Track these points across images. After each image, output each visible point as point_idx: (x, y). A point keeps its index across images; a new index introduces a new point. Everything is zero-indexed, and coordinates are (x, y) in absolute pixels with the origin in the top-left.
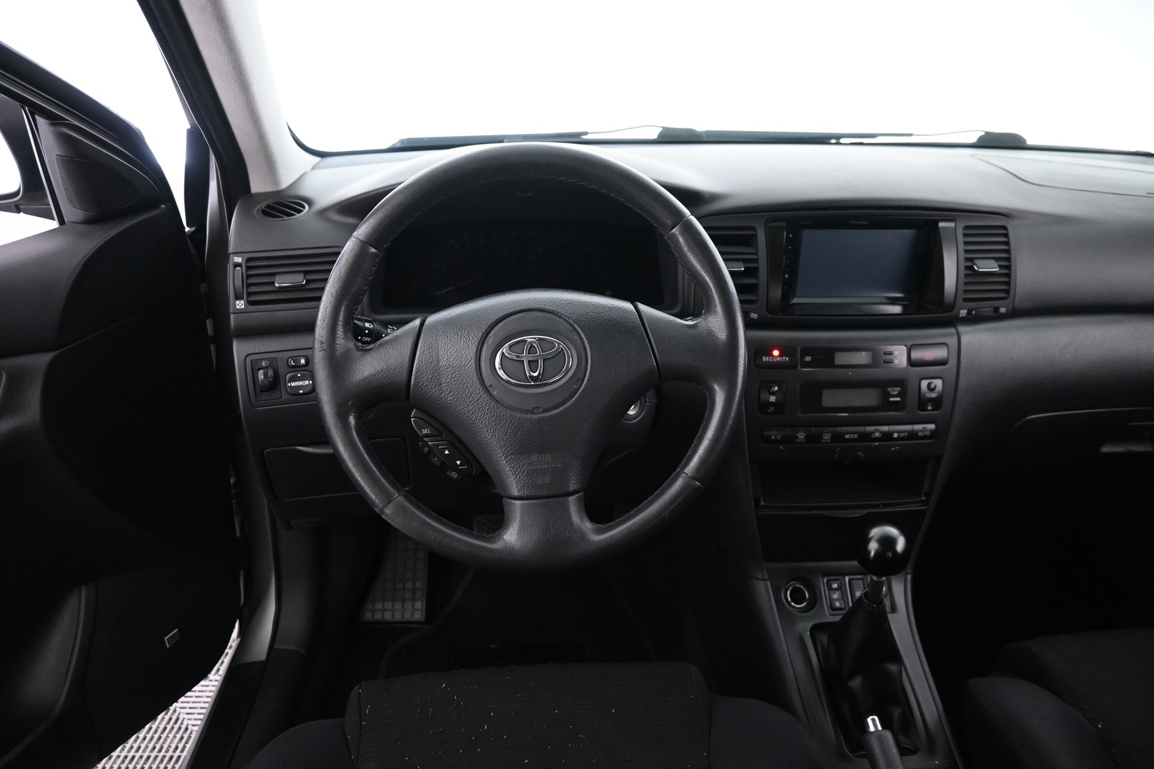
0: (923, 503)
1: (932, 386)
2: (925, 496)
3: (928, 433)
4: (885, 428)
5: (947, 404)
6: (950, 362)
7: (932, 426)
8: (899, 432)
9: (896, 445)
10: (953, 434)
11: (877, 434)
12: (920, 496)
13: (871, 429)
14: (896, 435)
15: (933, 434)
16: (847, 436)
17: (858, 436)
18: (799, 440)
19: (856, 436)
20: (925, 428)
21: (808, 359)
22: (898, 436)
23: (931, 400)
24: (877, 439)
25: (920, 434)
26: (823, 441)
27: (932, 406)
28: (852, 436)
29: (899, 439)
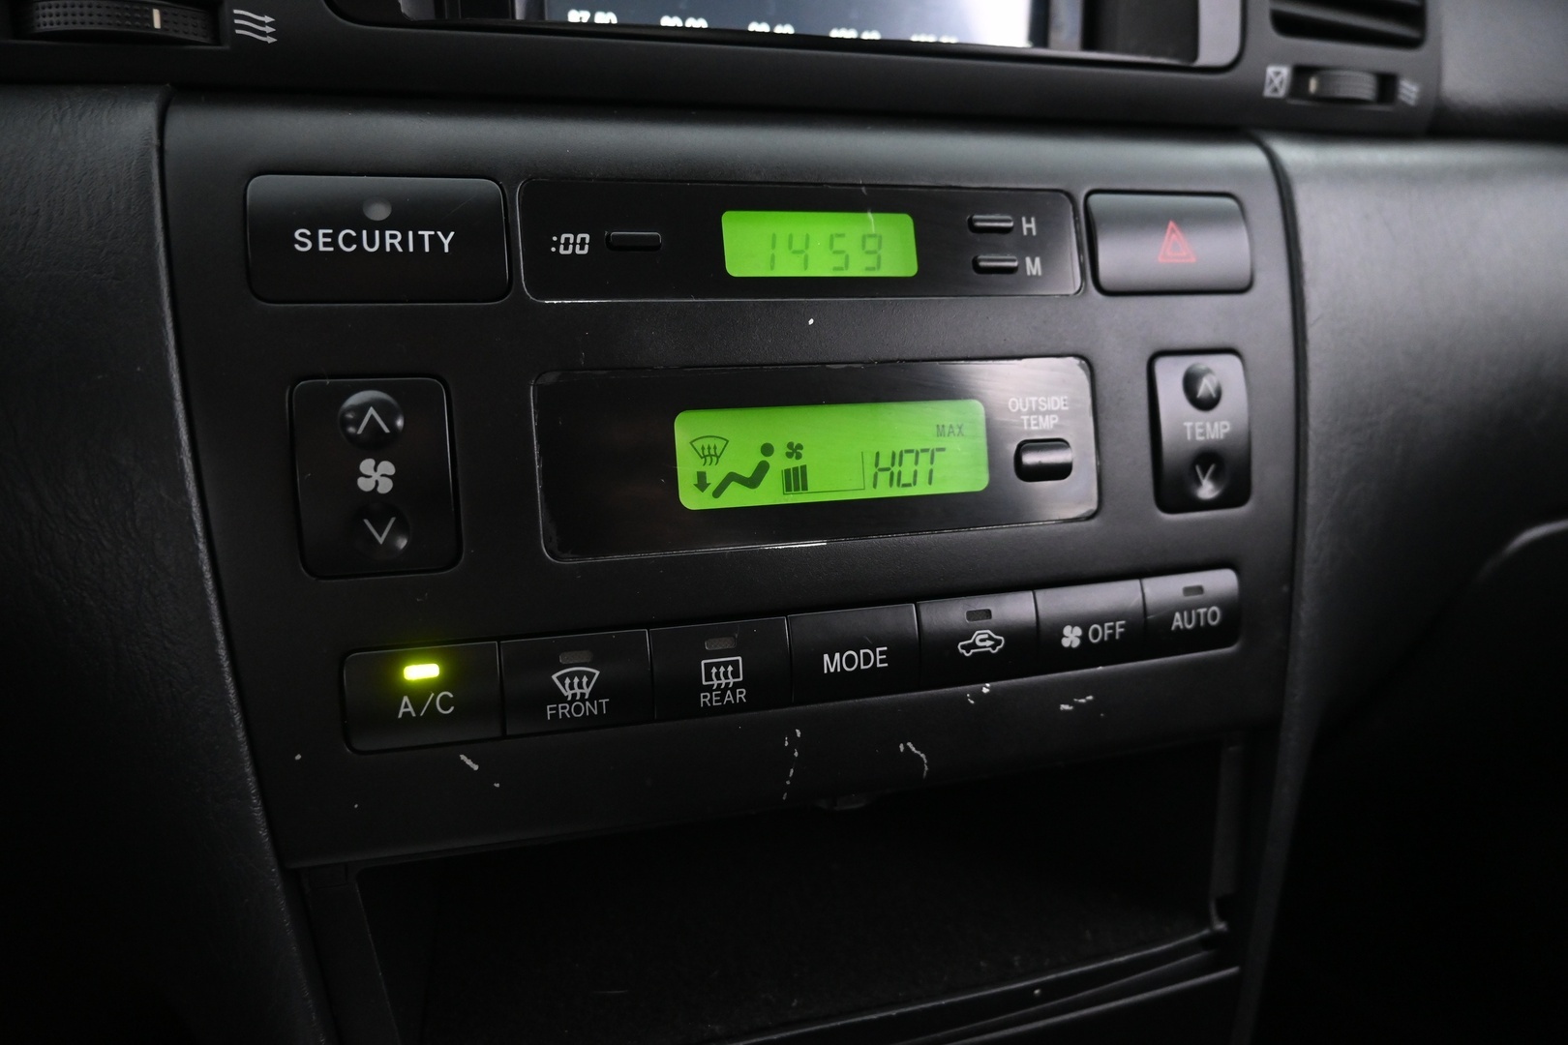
0: (1221, 951)
1: (1205, 387)
2: (1223, 917)
3: (1212, 615)
4: (1018, 608)
5: (1269, 475)
6: (1261, 280)
7: (1222, 582)
8: (1084, 623)
9: (1083, 686)
10: (1306, 610)
11: (983, 640)
12: (1206, 921)
13: (951, 614)
14: (1071, 637)
15: (1235, 616)
16: (832, 663)
17: (889, 656)
18: (564, 710)
19: (878, 657)
20: (1199, 590)
21: (574, 244)
22: (1084, 638)
23: (1209, 458)
24: (984, 666)
25: (1178, 621)
26: (704, 699)
27: (1215, 478)
28: (858, 657)
29: (1086, 653)
